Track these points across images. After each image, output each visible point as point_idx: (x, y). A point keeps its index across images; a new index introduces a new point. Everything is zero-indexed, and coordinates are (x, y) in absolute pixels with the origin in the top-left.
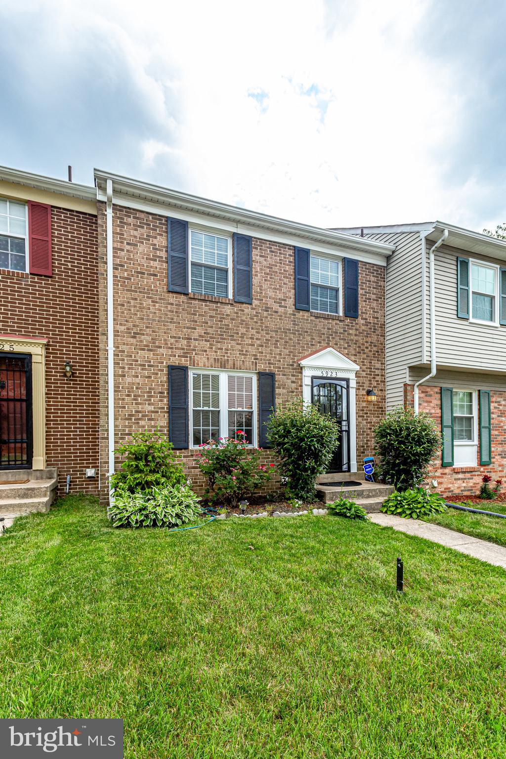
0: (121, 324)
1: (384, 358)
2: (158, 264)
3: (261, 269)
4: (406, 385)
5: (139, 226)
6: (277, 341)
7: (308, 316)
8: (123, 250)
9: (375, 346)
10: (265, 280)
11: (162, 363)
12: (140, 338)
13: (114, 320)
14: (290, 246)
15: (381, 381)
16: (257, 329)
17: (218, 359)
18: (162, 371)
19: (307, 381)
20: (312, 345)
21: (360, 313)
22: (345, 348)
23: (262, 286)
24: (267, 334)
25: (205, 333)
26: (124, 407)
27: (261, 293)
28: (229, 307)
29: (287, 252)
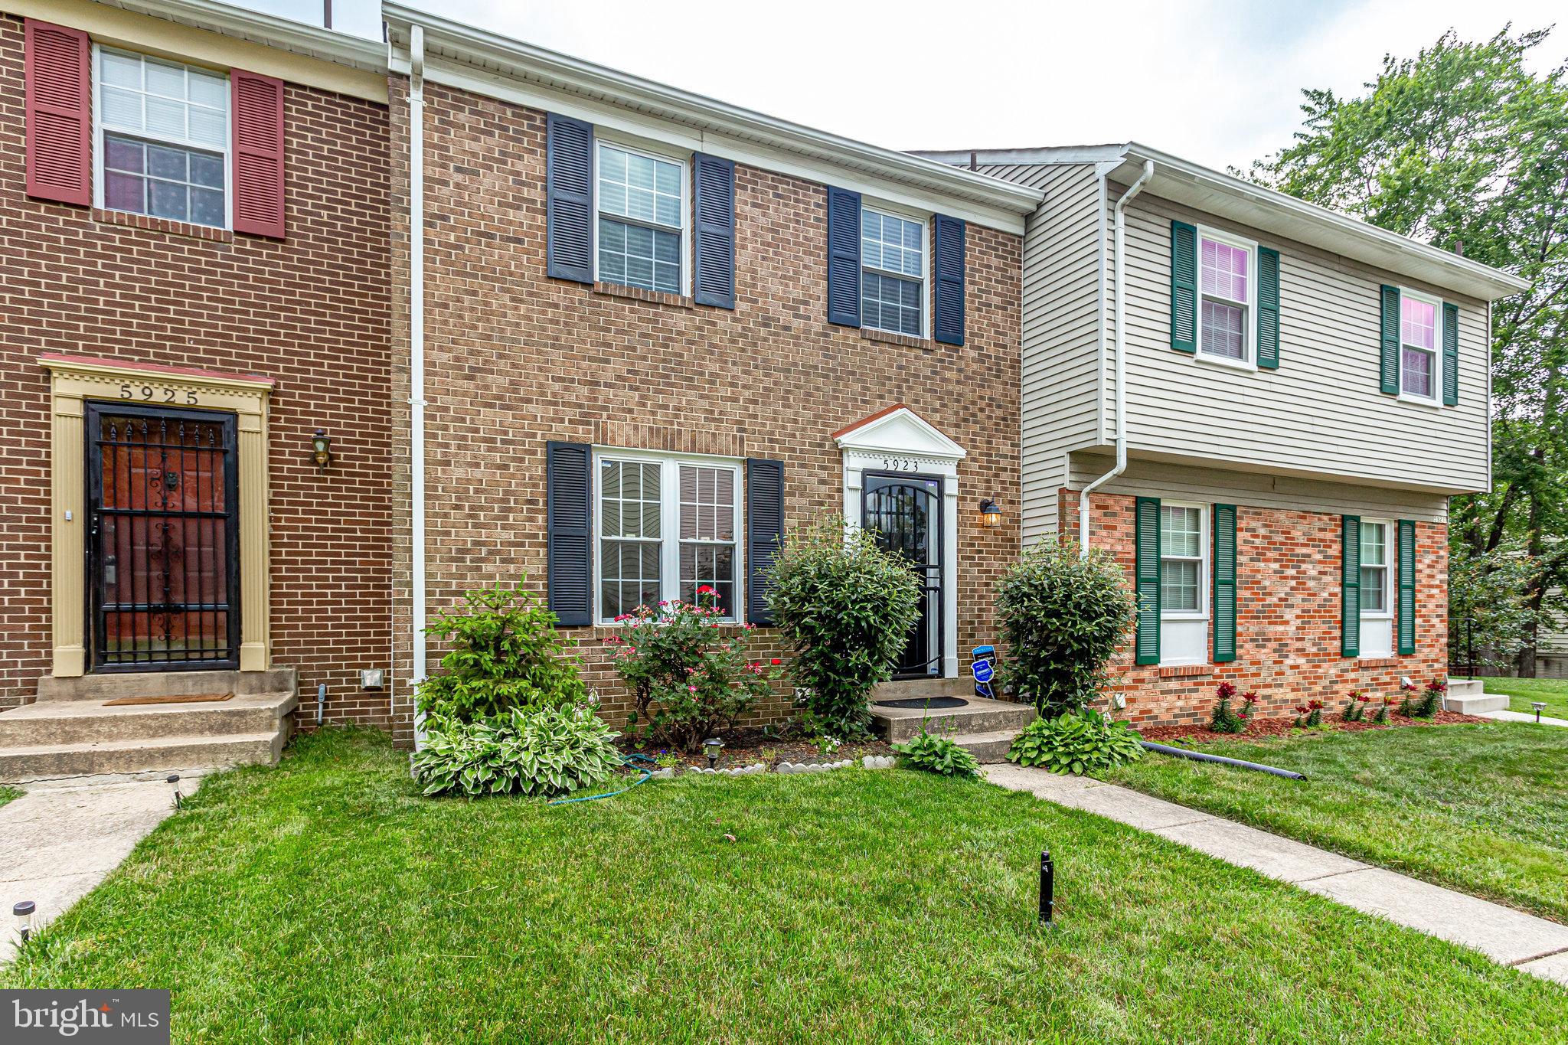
0: (441, 349)
1: (1019, 433)
2: (526, 217)
3: (754, 234)
4: (1063, 491)
5: (483, 132)
6: (788, 392)
7: (855, 340)
8: (445, 183)
9: (999, 406)
10: (764, 258)
11: (534, 436)
12: (483, 379)
13: (426, 338)
14: (818, 184)
15: (1011, 483)
16: (744, 364)
17: (658, 430)
18: (534, 453)
19: (853, 480)
20: (864, 402)
21: (967, 332)
22: (935, 411)
23: (754, 271)
24: (766, 376)
25: (629, 371)
26: (448, 534)
27: (754, 286)
28: (684, 314)
29: (810, 197)
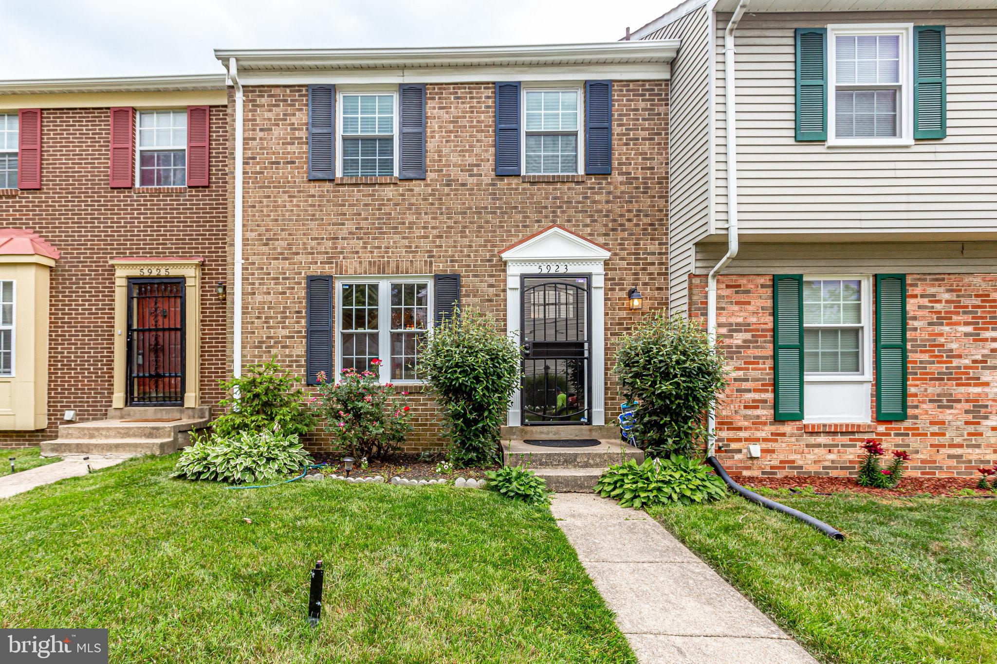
0: (252, 231)
1: (667, 234)
2: (297, 148)
3: (440, 127)
4: (691, 276)
5: (275, 106)
6: (465, 227)
7: (517, 184)
8: (254, 139)
9: (646, 216)
10: (447, 141)
11: (300, 273)
12: (273, 244)
13: (244, 226)
14: (488, 83)
15: (659, 274)
16: (433, 213)
17: (375, 262)
18: (300, 283)
19: (513, 282)
20: (524, 226)
21: (615, 164)
22: (586, 226)
23: (440, 151)
24: (448, 218)
25: (357, 229)
26: (254, 333)
27: (440, 161)
28: (392, 187)
29: (482, 93)
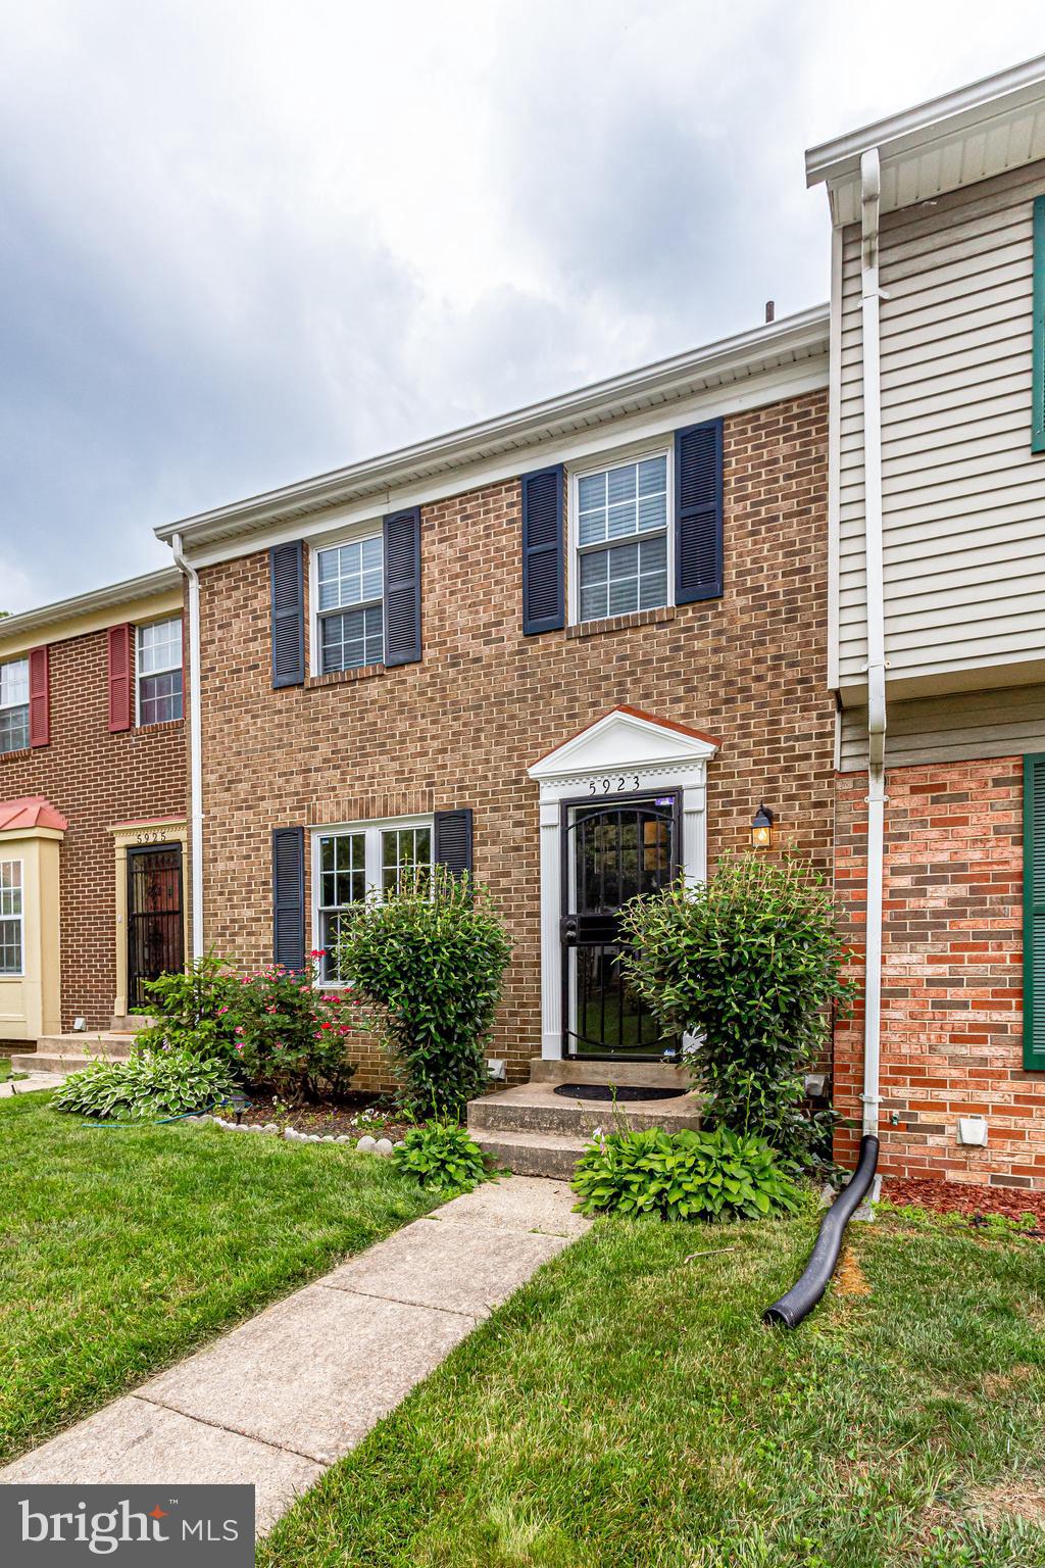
0: (212, 772)
2: (260, 645)
3: (442, 572)
5: (234, 589)
6: (478, 730)
7: (559, 645)
8: (213, 642)
9: (792, 665)
10: (452, 593)
11: (266, 827)
12: (236, 788)
13: (202, 766)
14: (510, 481)
15: (817, 776)
16: (433, 714)
17: (356, 800)
18: (266, 841)
19: (550, 816)
20: (571, 716)
21: (731, 575)
22: (678, 699)
23: (443, 611)
24: (455, 719)
25: (333, 752)
27: (442, 627)
28: (377, 682)
29: (502, 500)
